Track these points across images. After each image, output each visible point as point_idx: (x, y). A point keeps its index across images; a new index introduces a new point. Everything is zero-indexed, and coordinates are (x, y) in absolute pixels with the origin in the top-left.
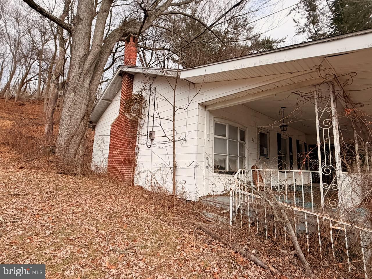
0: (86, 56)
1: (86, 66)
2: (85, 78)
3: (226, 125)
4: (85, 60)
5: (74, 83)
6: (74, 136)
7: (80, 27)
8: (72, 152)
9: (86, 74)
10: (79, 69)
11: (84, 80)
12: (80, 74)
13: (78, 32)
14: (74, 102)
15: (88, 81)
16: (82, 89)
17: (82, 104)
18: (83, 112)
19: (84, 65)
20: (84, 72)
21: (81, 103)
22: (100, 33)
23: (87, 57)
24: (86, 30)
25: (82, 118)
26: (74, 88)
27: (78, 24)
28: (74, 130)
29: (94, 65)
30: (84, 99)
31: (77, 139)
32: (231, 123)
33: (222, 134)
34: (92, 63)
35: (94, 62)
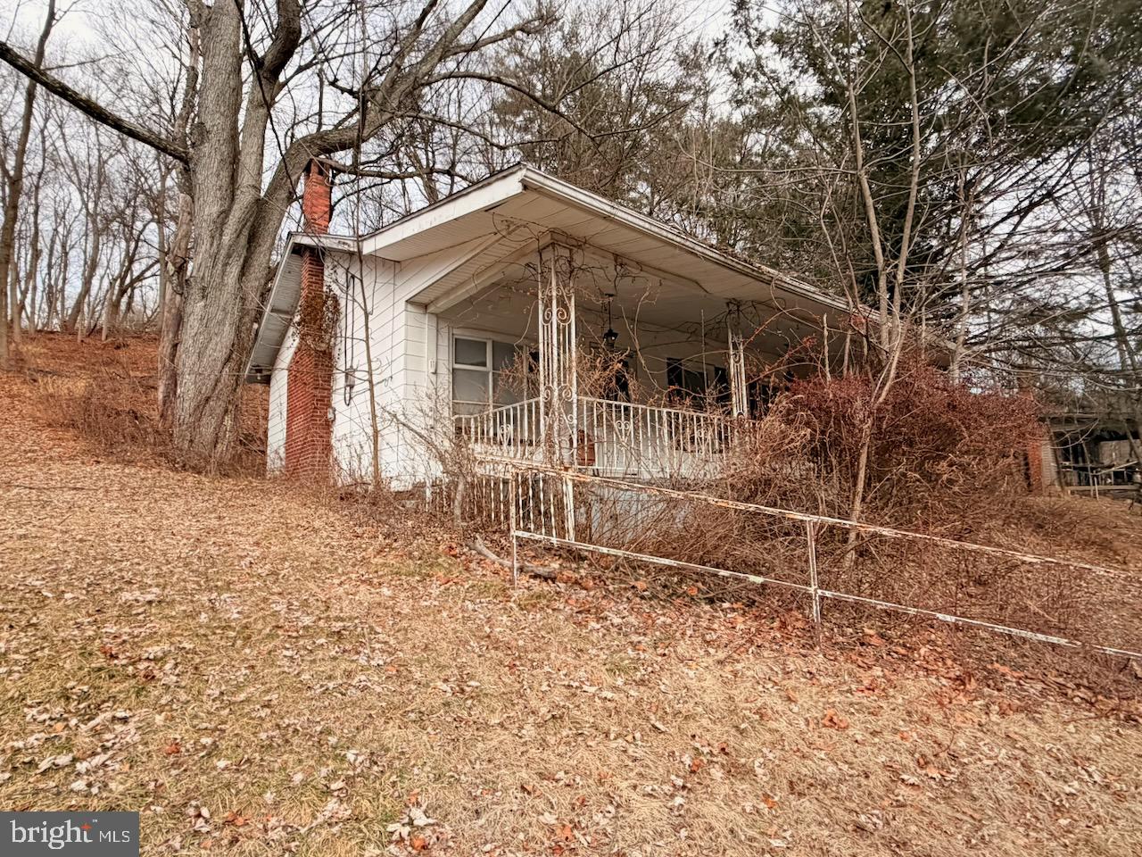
0: (225, 214)
1: (226, 239)
2: (226, 265)
3: (485, 343)
4: (223, 224)
5: (203, 278)
6: (209, 398)
7: (206, 148)
8: (207, 431)
9: (229, 256)
10: (212, 245)
11: (224, 272)
12: (215, 257)
13: (204, 161)
14: (205, 321)
15: (234, 270)
16: (220, 290)
17: (224, 325)
18: (229, 344)
19: (221, 235)
20: (223, 252)
21: (221, 323)
22: (254, 157)
23: (227, 217)
24: (222, 154)
25: (225, 356)
26: (204, 289)
27: (202, 143)
28: (210, 384)
29: (246, 232)
30: (227, 314)
31: (217, 406)
32: (498, 338)
33: (474, 361)
34: (241, 231)
35: (244, 226)
